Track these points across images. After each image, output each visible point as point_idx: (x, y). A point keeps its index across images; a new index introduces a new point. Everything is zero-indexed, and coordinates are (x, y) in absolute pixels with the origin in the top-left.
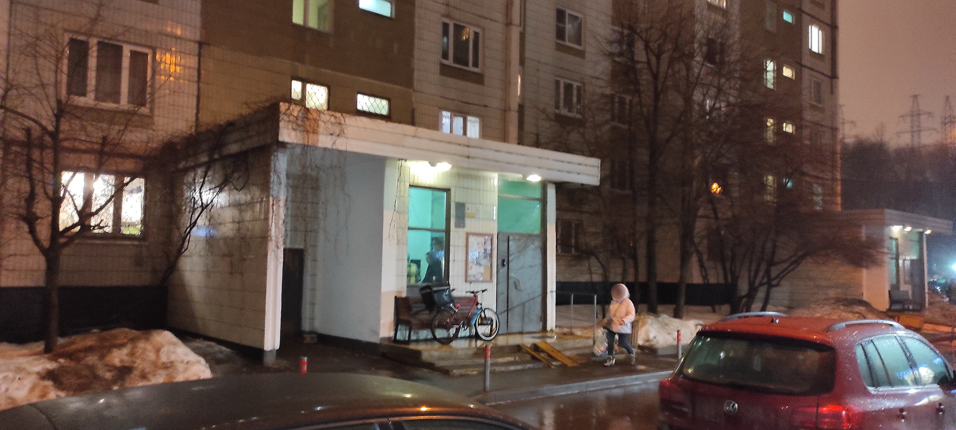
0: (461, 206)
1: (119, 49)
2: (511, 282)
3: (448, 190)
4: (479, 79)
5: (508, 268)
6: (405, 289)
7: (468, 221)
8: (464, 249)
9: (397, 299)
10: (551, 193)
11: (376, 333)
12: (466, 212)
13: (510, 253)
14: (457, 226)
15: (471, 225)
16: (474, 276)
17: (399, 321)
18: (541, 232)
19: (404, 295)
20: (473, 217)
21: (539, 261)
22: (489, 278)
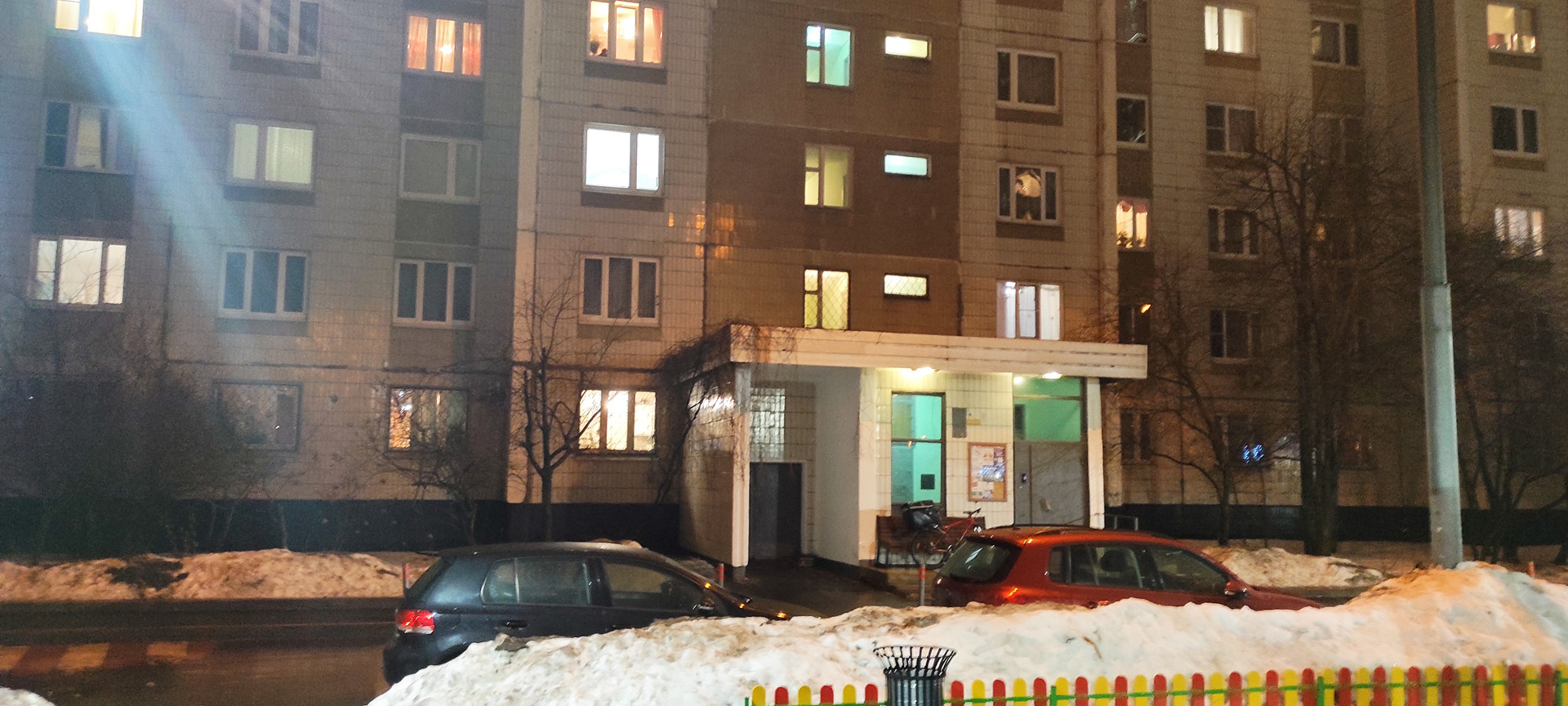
0: (960, 415)
1: (630, 261)
2: (1036, 502)
3: (942, 395)
4: (1056, 234)
5: (1031, 484)
6: (890, 508)
7: (970, 430)
8: (966, 462)
9: (878, 518)
10: (1094, 390)
11: (856, 555)
12: (967, 417)
13: (1033, 466)
14: (955, 435)
15: (973, 433)
16: (980, 494)
17: (881, 543)
18: (1082, 438)
19: (888, 514)
20: (977, 423)
21: (1079, 475)
22: (1001, 497)
